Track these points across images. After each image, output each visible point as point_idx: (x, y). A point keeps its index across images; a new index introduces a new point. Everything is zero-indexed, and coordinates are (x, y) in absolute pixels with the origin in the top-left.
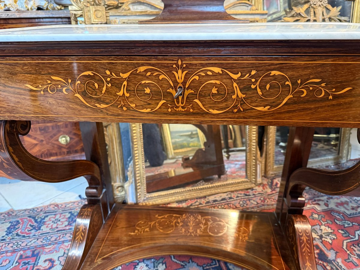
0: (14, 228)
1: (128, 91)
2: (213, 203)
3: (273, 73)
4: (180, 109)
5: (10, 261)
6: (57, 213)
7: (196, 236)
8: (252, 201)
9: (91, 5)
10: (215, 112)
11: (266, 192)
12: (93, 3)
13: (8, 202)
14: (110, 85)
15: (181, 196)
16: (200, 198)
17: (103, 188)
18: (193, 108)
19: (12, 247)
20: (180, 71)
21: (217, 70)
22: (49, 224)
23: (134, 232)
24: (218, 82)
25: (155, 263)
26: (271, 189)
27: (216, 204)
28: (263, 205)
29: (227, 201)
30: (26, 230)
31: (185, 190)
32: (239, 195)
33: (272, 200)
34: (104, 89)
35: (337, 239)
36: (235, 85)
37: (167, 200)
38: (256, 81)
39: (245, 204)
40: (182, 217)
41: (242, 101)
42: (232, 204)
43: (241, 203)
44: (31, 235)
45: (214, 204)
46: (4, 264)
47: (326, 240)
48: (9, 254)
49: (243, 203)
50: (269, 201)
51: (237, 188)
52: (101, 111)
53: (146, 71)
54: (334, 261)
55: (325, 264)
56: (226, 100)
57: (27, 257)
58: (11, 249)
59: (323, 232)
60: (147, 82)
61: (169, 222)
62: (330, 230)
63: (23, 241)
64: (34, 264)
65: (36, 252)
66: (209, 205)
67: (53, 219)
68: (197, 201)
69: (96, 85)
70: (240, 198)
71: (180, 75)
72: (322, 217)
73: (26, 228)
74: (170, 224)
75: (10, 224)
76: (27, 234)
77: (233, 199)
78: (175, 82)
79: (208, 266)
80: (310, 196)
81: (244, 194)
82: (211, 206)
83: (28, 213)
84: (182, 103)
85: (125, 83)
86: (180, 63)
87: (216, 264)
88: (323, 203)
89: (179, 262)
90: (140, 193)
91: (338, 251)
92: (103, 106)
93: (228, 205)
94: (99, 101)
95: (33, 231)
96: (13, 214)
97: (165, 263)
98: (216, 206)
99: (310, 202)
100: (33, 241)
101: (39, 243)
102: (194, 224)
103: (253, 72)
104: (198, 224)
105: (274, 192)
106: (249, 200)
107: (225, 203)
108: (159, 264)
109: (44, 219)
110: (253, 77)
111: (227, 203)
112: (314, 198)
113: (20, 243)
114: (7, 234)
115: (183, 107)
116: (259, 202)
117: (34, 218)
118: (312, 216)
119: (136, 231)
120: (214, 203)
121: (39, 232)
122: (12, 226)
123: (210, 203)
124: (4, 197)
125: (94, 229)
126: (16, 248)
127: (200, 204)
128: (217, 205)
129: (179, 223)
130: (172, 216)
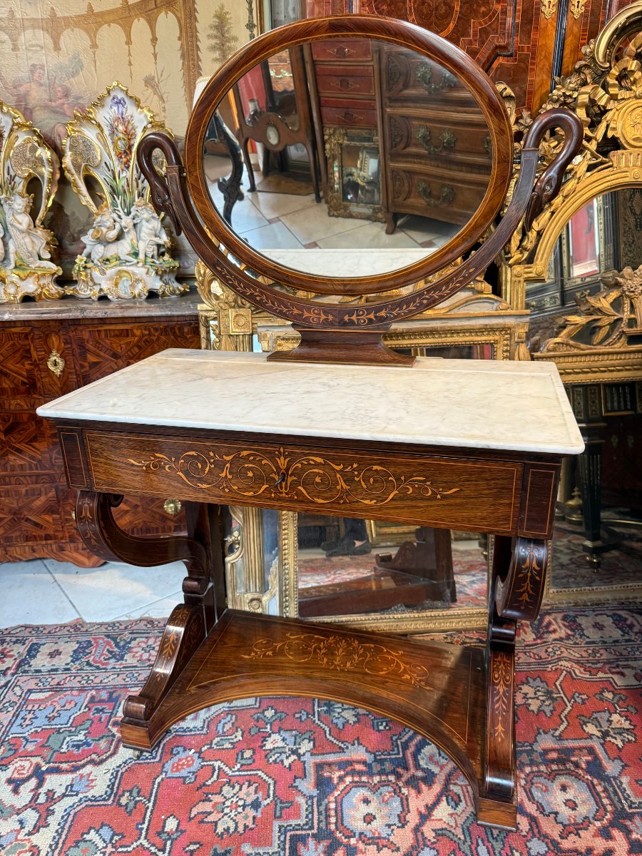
0: (84, 652)
1: (230, 473)
3: (375, 467)
4: (284, 495)
5: (76, 704)
6: (150, 635)
9: (231, 307)
10: (320, 501)
12: (233, 304)
13: (74, 607)
14: (213, 466)
17: (209, 581)
18: (296, 494)
19: (80, 682)
20: (282, 458)
21: (319, 460)
22: (137, 653)
23: (249, 655)
24: (321, 472)
25: (297, 738)
30: (102, 658)
33: (532, 655)
34: (207, 469)
35: (635, 742)
36: (338, 476)
38: (359, 474)
40: (327, 641)
41: (347, 493)
44: (109, 667)
46: (68, 707)
47: (613, 740)
48: (75, 693)
52: (202, 490)
53: (249, 455)
54: (615, 778)
55: (595, 781)
56: (330, 490)
57: (101, 701)
58: (79, 685)
59: (613, 726)
60: (250, 465)
61: (306, 645)
62: (626, 725)
63: (96, 675)
64: (112, 713)
65: (115, 695)
67: (144, 646)
69: (200, 466)
71: (282, 462)
72: (620, 698)
73: (102, 654)
75: (78, 645)
76: (103, 664)
78: (278, 468)
80: (612, 657)
83: (105, 630)
84: (286, 489)
85: (228, 465)
86: (282, 450)
87: (398, 754)
88: (633, 672)
89: (337, 743)
91: (629, 763)
92: (205, 486)
94: (201, 480)
95: (112, 661)
96: (82, 629)
97: (314, 740)
99: (607, 667)
100: (112, 677)
101: (119, 681)
102: (343, 653)
103: (355, 466)
104: (351, 654)
105: (539, 641)
108: (303, 740)
109: (130, 643)
110: (354, 470)
112: (617, 660)
113: (92, 678)
114: (72, 661)
115: (286, 493)
117: (114, 639)
118: (601, 694)
119: (253, 654)
121: (121, 664)
122: (81, 648)
124: (68, 597)
125: (190, 642)
126: (86, 685)
129: (320, 649)
130: (313, 638)
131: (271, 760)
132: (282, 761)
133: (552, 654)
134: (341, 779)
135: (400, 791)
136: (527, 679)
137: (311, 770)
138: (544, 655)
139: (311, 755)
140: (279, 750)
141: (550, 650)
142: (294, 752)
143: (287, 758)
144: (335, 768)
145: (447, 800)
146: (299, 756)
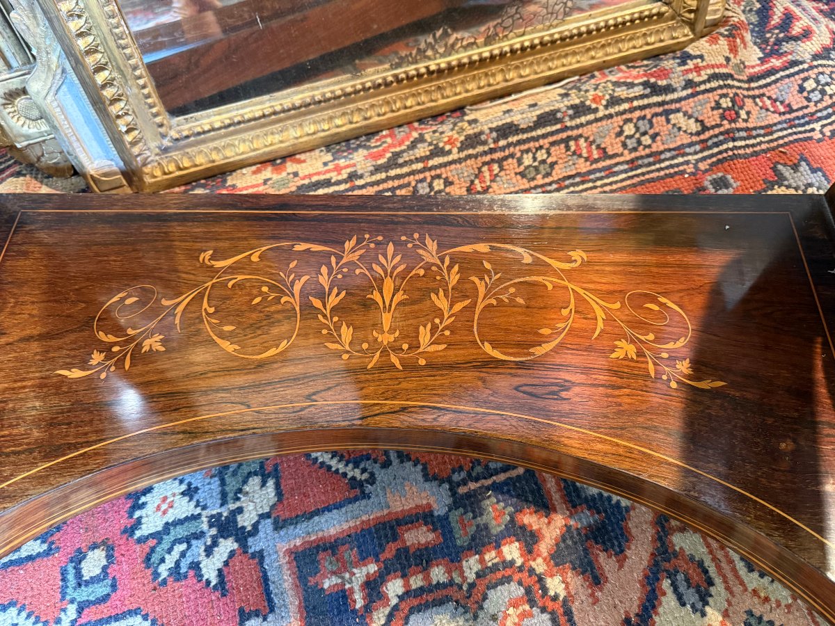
2: (496, 141)
7: (410, 367)
8: (677, 118)
11: (742, 65)
15: (344, 114)
16: (437, 116)
23: (84, 365)
25: (228, 479)
26: (762, 50)
27: (509, 145)
28: (730, 135)
29: (566, 129)
31: (358, 83)
32: (622, 92)
33: (768, 102)
37: (277, 138)
39: (645, 133)
40: (339, 258)
42: (587, 139)
43: (629, 129)
45: (503, 149)
49: (637, 129)
50: (756, 112)
51: (613, 53)
61: (272, 288)
66: (476, 156)
68: (421, 139)
70: (626, 106)
74: (277, 300)
77: (591, 117)
79: (477, 480)
81: (646, 84)
82: (487, 158)
90: (129, 119)
93: (568, 148)
97: (275, 473)
98: (512, 156)
102: (400, 296)
104: (425, 293)
105: (776, 62)
106: (667, 113)
107: (551, 139)
108: (245, 482)
111: (564, 135)
116: (712, 118)
119: (97, 358)
120: (502, 143)
123: (485, 143)
127: (437, 152)
128: (517, 150)
129: (322, 296)
130: (289, 254)
131: (163, 570)
132: (196, 566)
133: (816, 96)
134: (373, 588)
135: (545, 589)
136: (774, 169)
137: (284, 580)
138: (796, 101)
139: (278, 526)
140: (180, 532)
141: (810, 85)
142: (226, 527)
143: (209, 551)
144: (350, 554)
145: (674, 585)
146: (242, 536)
